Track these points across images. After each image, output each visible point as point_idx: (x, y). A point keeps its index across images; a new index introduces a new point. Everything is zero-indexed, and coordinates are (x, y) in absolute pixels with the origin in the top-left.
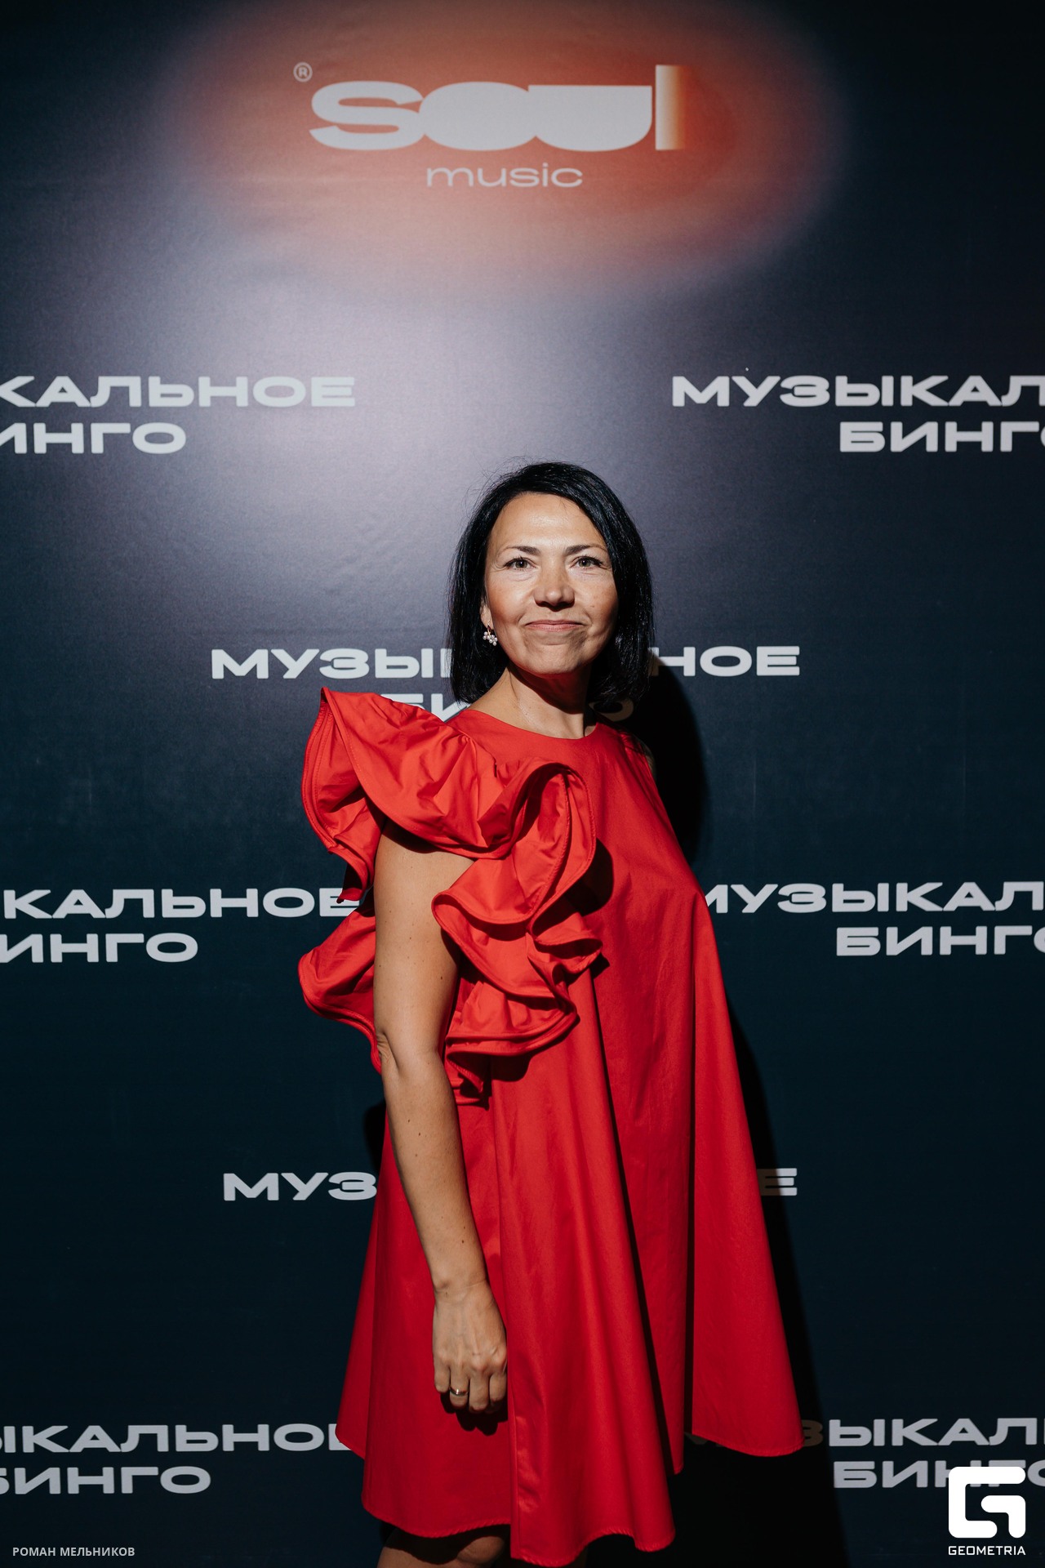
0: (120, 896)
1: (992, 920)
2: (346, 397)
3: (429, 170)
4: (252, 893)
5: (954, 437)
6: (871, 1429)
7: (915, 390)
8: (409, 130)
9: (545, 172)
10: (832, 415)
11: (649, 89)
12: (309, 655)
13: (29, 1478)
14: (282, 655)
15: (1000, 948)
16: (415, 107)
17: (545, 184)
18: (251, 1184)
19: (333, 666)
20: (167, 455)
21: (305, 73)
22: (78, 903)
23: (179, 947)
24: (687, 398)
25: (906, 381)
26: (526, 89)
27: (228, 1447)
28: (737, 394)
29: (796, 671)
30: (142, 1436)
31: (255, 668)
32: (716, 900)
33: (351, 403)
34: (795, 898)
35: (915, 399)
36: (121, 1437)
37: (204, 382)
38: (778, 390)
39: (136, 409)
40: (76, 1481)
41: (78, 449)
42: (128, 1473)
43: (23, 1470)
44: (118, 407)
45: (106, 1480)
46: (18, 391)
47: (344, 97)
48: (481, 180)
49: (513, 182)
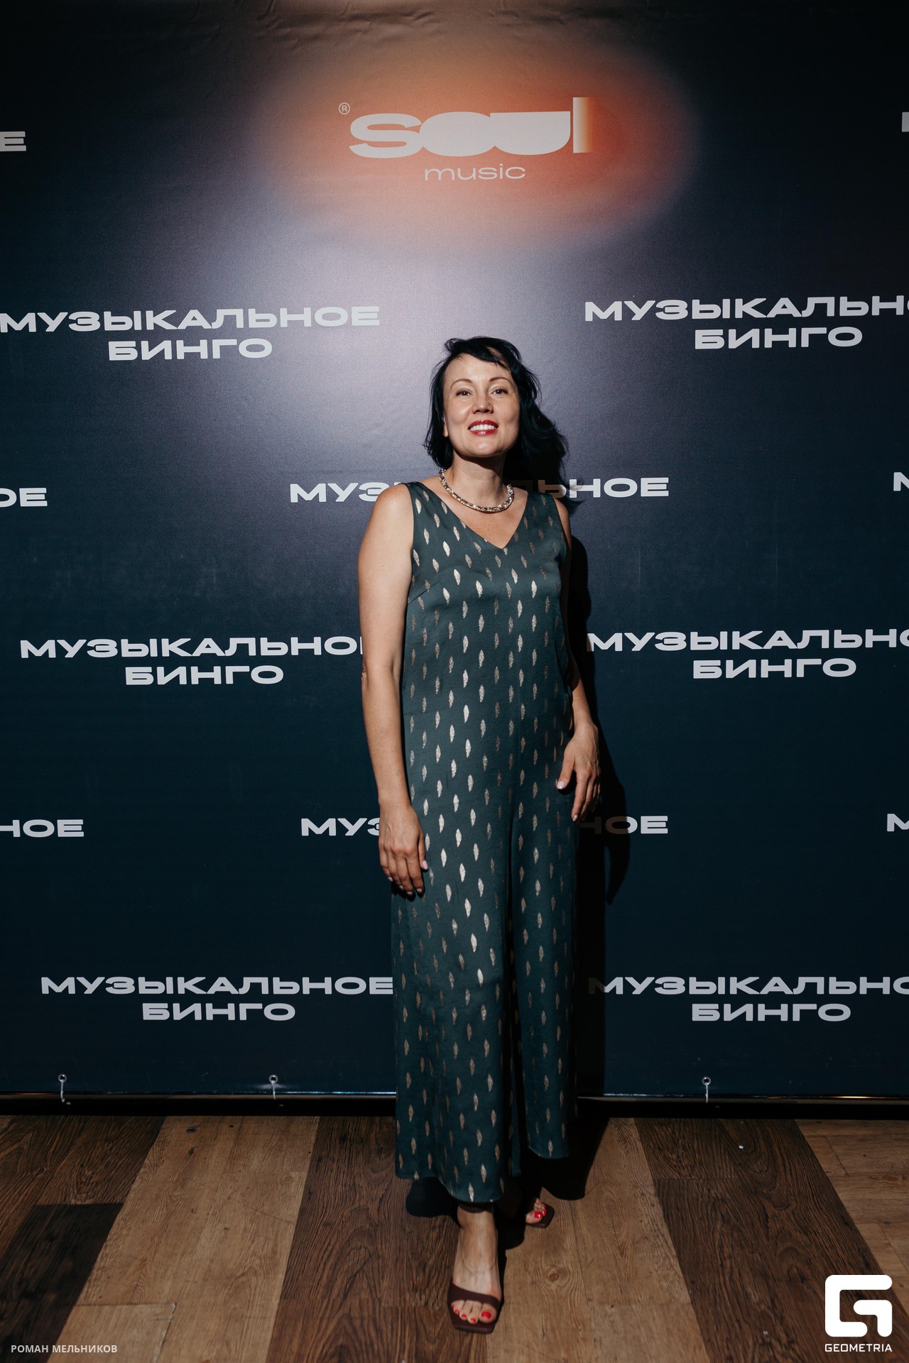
0: (234, 642)
1: (795, 655)
2: (374, 319)
3: (426, 170)
4: (318, 640)
5: (770, 338)
6: (717, 983)
7: (744, 308)
8: (413, 144)
9: (501, 169)
10: (691, 325)
11: (569, 112)
12: (352, 487)
13: (182, 1010)
14: (334, 487)
15: (800, 673)
16: (416, 129)
17: (501, 177)
18: (319, 826)
19: (367, 494)
20: (261, 359)
21: (345, 109)
22: (208, 646)
23: (272, 675)
24: (594, 315)
25: (739, 302)
26: (489, 116)
27: (306, 991)
28: (627, 313)
29: (666, 494)
30: (252, 984)
31: (318, 495)
32: (614, 643)
33: (377, 323)
34: (666, 641)
35: (744, 313)
36: (238, 985)
37: (283, 311)
38: (654, 310)
39: (240, 329)
40: (211, 1012)
41: (204, 356)
42: (244, 1007)
43: (178, 1005)
44: (229, 329)
45: (230, 1011)
46: (165, 319)
47: (371, 124)
48: (459, 176)
49: (480, 177)
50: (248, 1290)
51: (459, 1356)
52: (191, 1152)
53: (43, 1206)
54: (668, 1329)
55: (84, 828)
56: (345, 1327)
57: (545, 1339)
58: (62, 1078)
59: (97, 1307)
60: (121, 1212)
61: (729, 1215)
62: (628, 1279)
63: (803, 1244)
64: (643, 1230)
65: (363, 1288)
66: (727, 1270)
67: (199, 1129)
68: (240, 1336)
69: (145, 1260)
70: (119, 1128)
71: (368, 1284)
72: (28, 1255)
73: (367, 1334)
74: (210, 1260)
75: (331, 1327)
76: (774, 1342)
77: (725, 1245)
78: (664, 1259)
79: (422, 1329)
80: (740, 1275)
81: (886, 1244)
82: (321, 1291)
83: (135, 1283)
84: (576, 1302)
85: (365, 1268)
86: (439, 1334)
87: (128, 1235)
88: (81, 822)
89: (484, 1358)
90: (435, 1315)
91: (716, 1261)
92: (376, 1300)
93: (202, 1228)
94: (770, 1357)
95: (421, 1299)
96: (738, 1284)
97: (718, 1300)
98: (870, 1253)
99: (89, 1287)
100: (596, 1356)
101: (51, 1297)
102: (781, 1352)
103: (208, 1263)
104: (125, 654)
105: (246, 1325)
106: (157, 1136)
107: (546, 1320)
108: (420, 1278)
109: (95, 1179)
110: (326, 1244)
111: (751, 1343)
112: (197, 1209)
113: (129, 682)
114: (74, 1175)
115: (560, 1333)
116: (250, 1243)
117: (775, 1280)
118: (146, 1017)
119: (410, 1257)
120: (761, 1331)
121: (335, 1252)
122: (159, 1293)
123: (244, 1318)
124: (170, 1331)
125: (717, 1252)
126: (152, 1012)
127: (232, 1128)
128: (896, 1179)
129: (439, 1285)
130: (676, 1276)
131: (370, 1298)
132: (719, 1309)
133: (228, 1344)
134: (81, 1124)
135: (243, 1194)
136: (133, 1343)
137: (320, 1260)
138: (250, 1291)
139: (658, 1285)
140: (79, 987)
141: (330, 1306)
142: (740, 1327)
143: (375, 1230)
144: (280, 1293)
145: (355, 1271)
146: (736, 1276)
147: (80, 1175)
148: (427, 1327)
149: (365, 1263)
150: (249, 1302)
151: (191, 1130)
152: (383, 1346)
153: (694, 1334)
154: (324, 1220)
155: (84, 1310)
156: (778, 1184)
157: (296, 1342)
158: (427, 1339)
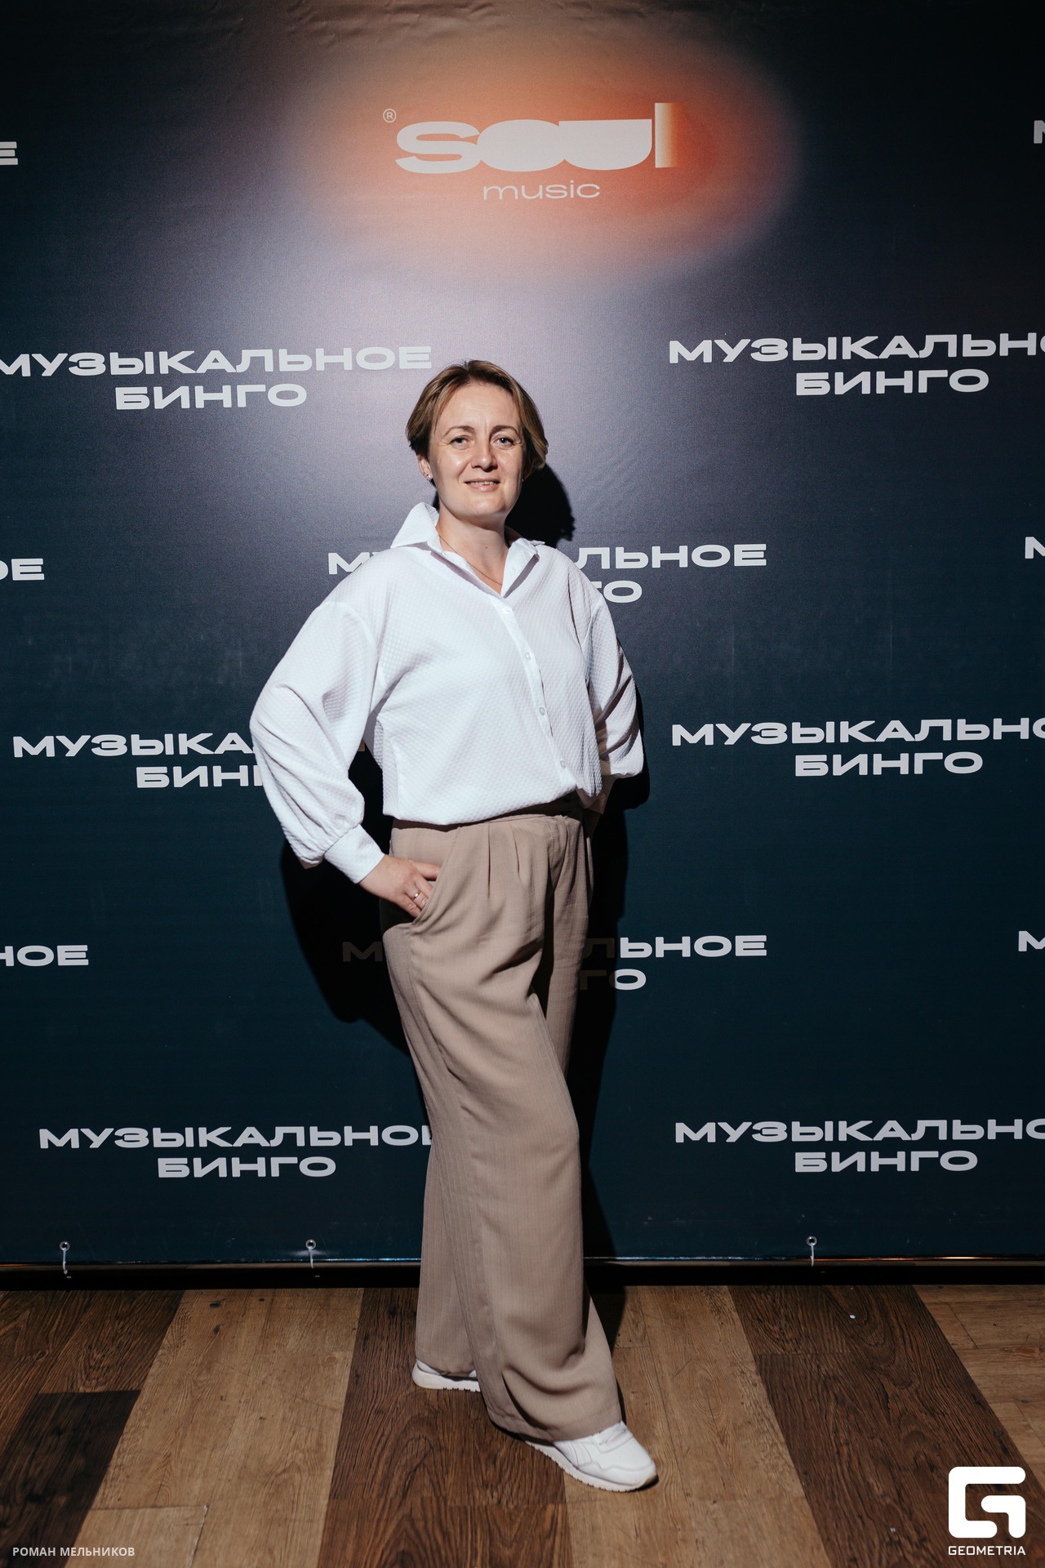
1: (912, 748)
2: (425, 361)
3: (485, 188)
5: (883, 382)
6: (823, 1128)
7: (853, 348)
8: (469, 158)
9: (572, 186)
10: (791, 367)
11: (651, 120)
13: (204, 1165)
15: (919, 769)
16: (474, 140)
17: (572, 196)
18: (363, 949)
20: (293, 408)
21: (391, 117)
22: (233, 742)
24: (680, 356)
25: (847, 340)
26: (558, 125)
27: (348, 1143)
28: (718, 353)
29: (763, 563)
30: (285, 1135)
32: (704, 736)
33: (429, 365)
34: (764, 733)
35: (853, 354)
36: (269, 1136)
37: (320, 352)
38: (749, 350)
39: (269, 373)
40: (238, 1168)
41: (227, 404)
42: (276, 1162)
43: (199, 1159)
44: (256, 372)
45: (260, 1167)
46: (182, 362)
47: (421, 134)
48: (524, 194)
49: (547, 195)
50: (291, 1489)
51: (540, 1561)
52: (217, 1330)
53: (47, 1395)
54: (780, 1527)
55: (89, 955)
56: (406, 1530)
57: (639, 1541)
58: (64, 1246)
59: (116, 1511)
60: (138, 1400)
61: (843, 1395)
62: (731, 1470)
63: (930, 1427)
64: (745, 1413)
65: (425, 1485)
66: (845, 1457)
67: (225, 1303)
68: (284, 1542)
69: (169, 1456)
70: (131, 1303)
71: (431, 1480)
72: (32, 1451)
73: (432, 1539)
74: (245, 1455)
75: (390, 1530)
76: (903, 1540)
77: (841, 1430)
78: (771, 1446)
79: (496, 1532)
80: (860, 1463)
81: (1025, 1426)
82: (376, 1490)
83: (160, 1482)
84: (672, 1497)
85: (426, 1462)
86: (516, 1536)
87: (147, 1427)
88: (85, 948)
89: (570, 1564)
90: (510, 1514)
91: (831, 1448)
92: (441, 1498)
93: (234, 1417)
94: (899, 1558)
95: (492, 1497)
96: (859, 1474)
97: (836, 1493)
98: (1008, 1437)
99: (105, 1490)
100: (699, 1559)
101: (62, 1500)
102: (911, 1551)
103: (243, 1457)
104: (136, 751)
105: (291, 1529)
106: (175, 1312)
107: (639, 1519)
108: (490, 1472)
109: (106, 1362)
110: (380, 1434)
111: (877, 1542)
112: (226, 1396)
113: (141, 784)
114: (81, 1359)
115: (656, 1533)
116: (291, 1434)
117: (900, 1469)
118: (162, 1174)
119: (478, 1448)
120: (887, 1528)
121: (389, 1443)
122: (188, 1494)
123: (288, 1521)
124: (202, 1537)
125: (832, 1438)
126: (169, 1168)
127: (262, 1302)
128: (1033, 1351)
129: (513, 1480)
130: (787, 1467)
131: (434, 1498)
132: (838, 1503)
133: (271, 1552)
134: (87, 1300)
135: (279, 1379)
136: (160, 1552)
137: (372, 1453)
138: (294, 1489)
139: (766, 1476)
140: (85, 1140)
141: (387, 1506)
142: (863, 1523)
143: (436, 1418)
144: (329, 1492)
145: (415, 1465)
146: (855, 1465)
147: (88, 1358)
148: (501, 1528)
149: (425, 1456)
150: (293, 1502)
151: (215, 1305)
152: (452, 1551)
153: (812, 1535)
154: (376, 1407)
155: (100, 1514)
156: (897, 1358)
157: (350, 1547)
158: (503, 1543)
